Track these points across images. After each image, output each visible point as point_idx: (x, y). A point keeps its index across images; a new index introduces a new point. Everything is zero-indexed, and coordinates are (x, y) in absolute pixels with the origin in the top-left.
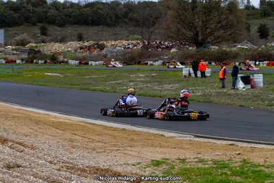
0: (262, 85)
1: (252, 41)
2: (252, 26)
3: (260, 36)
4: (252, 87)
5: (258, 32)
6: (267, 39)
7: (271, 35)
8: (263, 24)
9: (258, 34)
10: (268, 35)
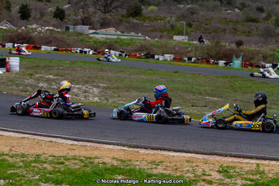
0: (18, 69)
1: (11, 22)
2: (13, 5)
3: (21, 17)
4: (8, 70)
5: (19, 12)
6: (29, 20)
7: (33, 16)
8: (24, 4)
9: (19, 15)
10: (29, 16)
